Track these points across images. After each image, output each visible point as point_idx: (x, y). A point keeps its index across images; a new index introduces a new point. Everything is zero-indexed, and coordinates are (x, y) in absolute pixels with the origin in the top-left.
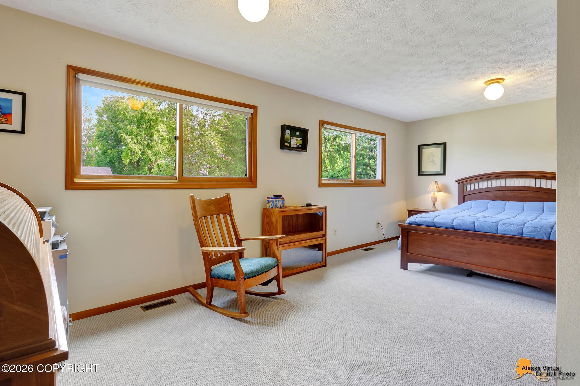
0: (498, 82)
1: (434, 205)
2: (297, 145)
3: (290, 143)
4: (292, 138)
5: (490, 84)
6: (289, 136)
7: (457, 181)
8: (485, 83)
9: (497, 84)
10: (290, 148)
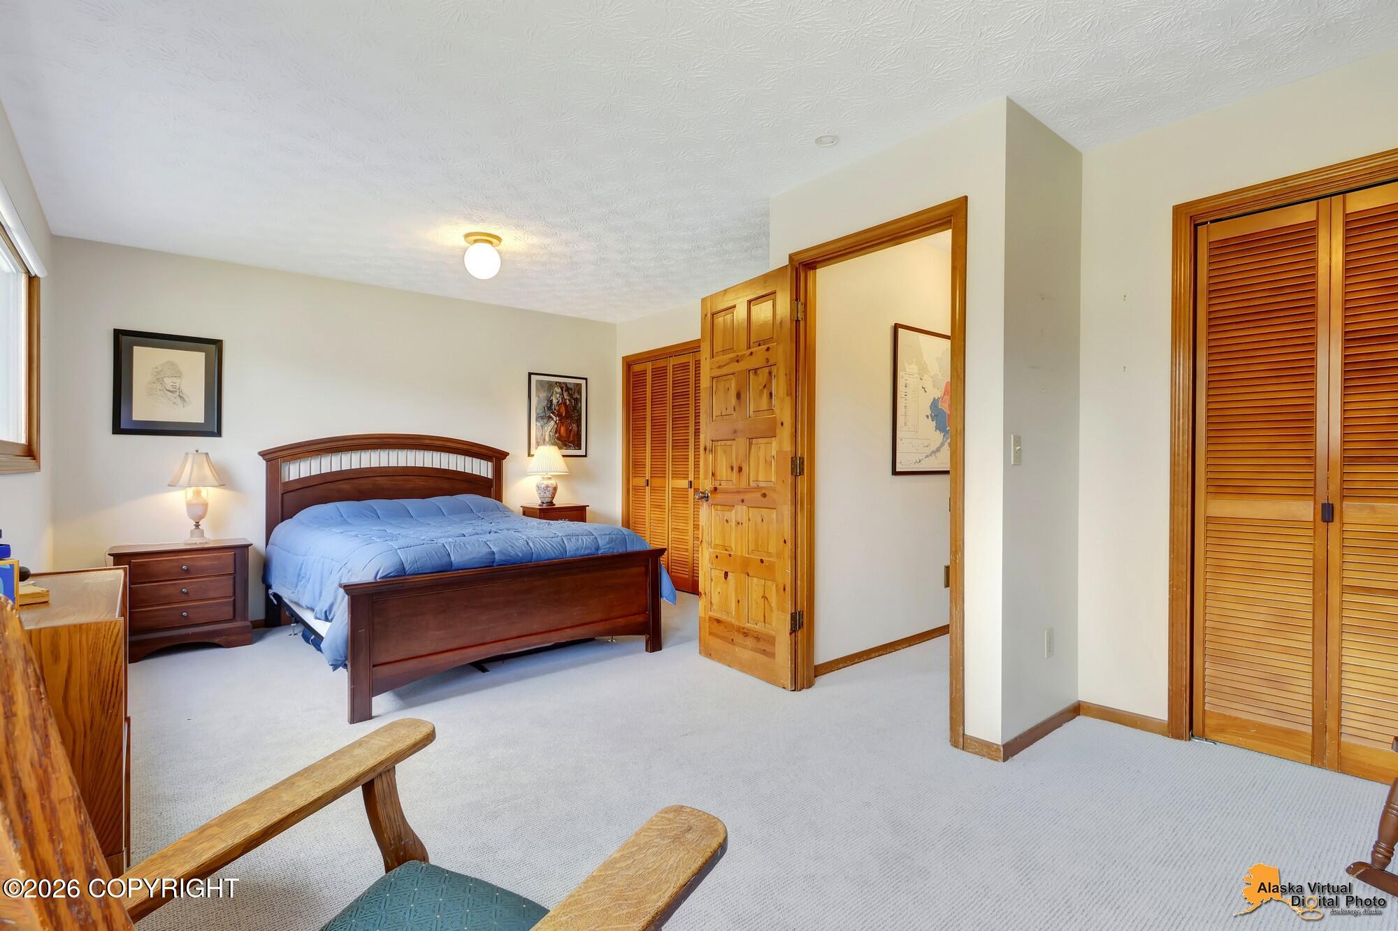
0: (490, 242)
1: (197, 525)
5: (476, 241)
7: (263, 454)
8: (467, 236)
9: (488, 246)
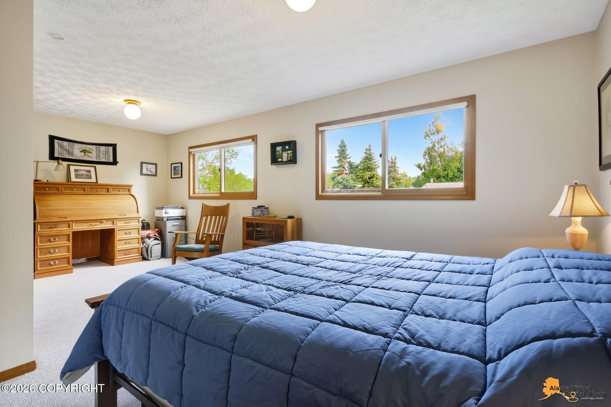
2: (289, 159)
3: (282, 158)
4: (283, 152)
6: (281, 152)
10: (282, 163)
